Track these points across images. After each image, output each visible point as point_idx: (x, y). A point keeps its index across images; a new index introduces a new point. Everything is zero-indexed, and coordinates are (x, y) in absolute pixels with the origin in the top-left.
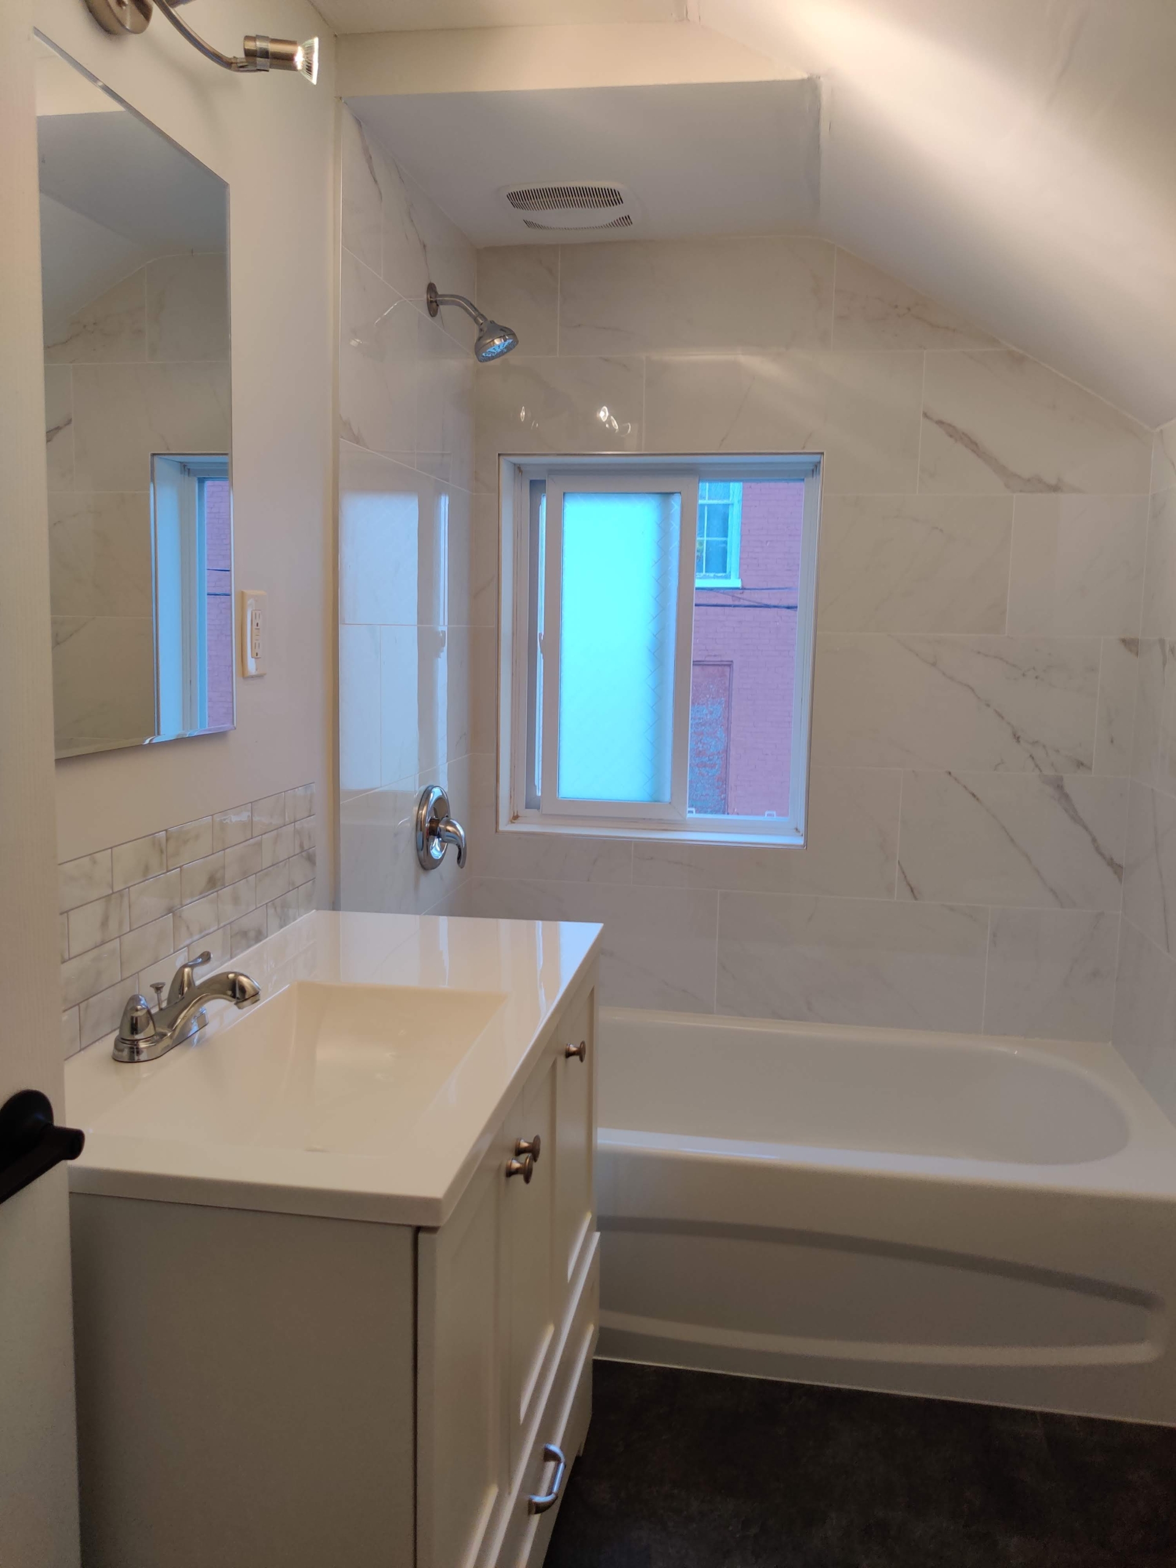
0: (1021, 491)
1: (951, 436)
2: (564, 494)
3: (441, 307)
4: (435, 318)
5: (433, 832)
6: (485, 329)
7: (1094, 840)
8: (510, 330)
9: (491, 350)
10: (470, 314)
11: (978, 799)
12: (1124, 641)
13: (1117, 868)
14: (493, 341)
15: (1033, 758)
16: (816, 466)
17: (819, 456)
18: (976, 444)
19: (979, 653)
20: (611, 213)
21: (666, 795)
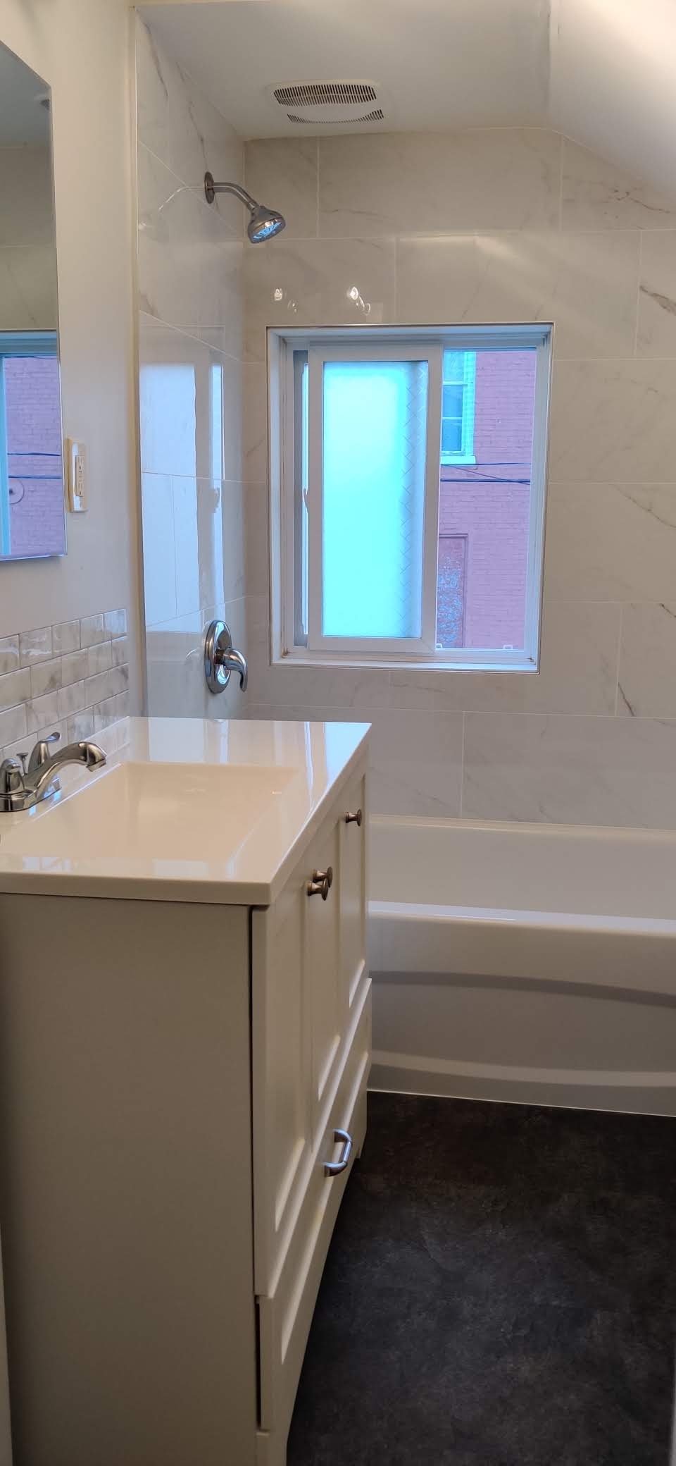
1: (665, 308)
2: (324, 363)
3: (217, 194)
4: (212, 204)
5: (219, 661)
6: (257, 214)
8: (279, 215)
9: (262, 232)
10: (243, 200)
14: (264, 224)
16: (546, 337)
17: (548, 326)
20: (366, 108)
21: (418, 633)
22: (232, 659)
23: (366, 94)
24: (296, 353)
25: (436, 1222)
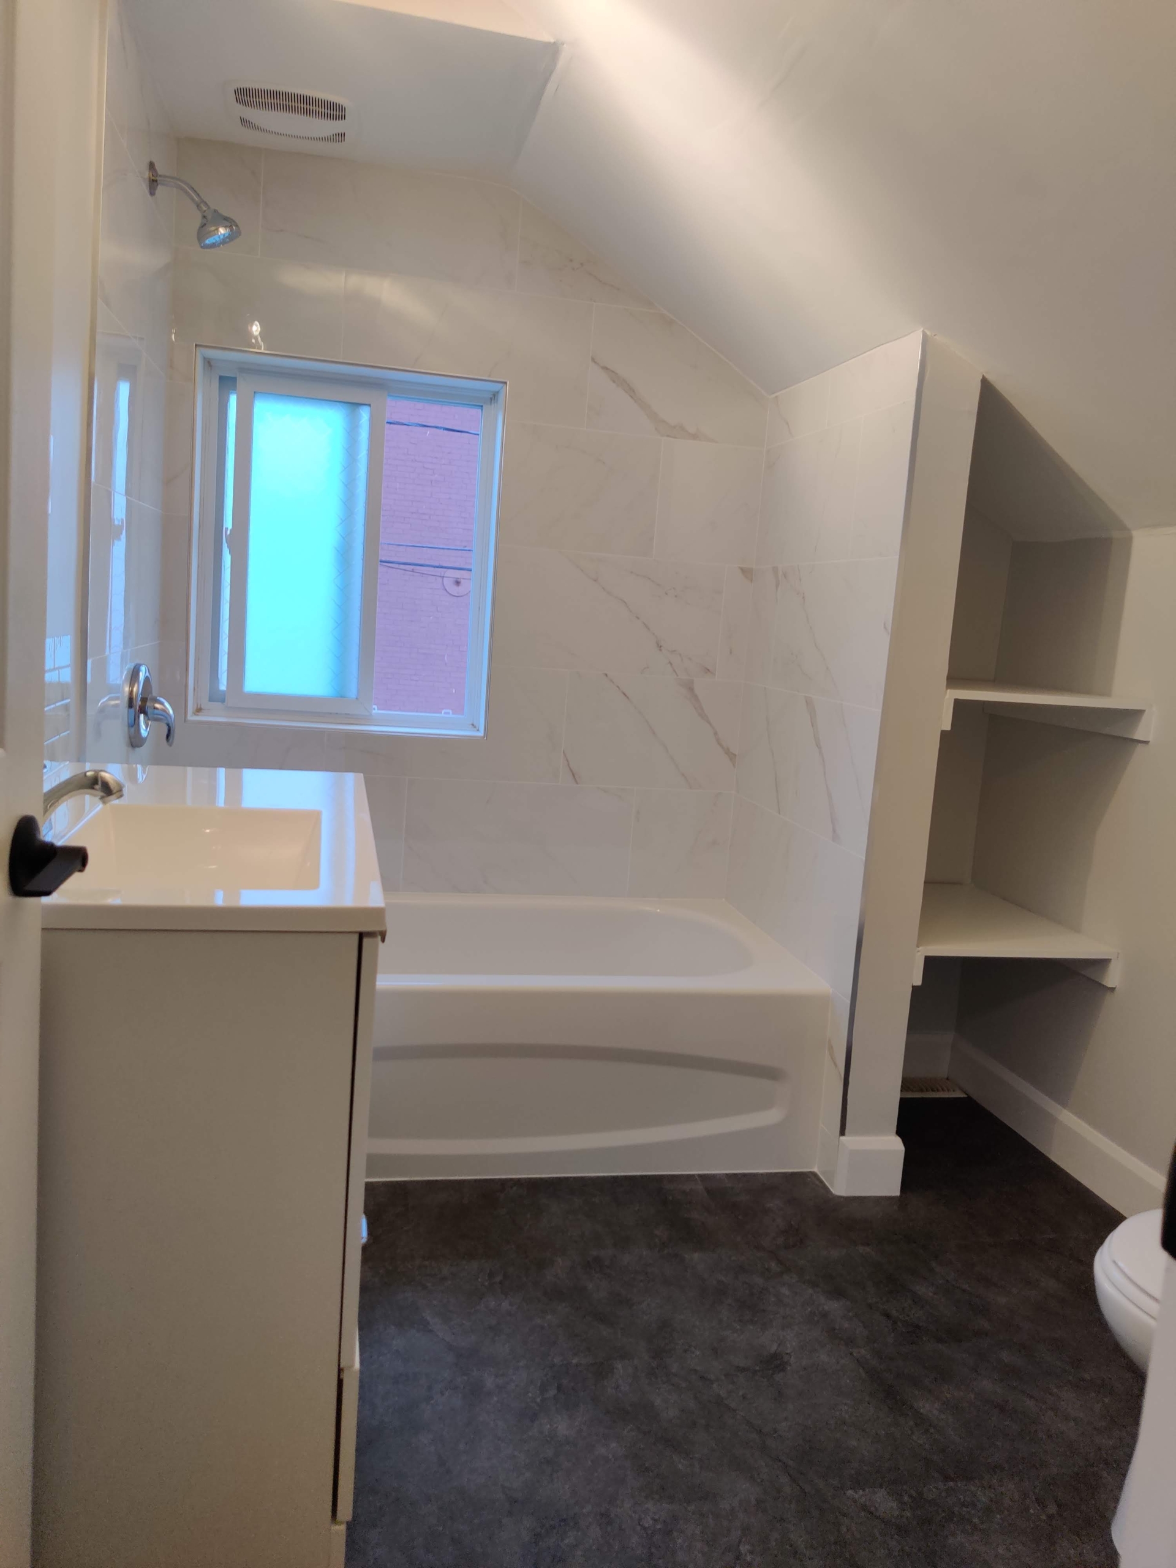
0: (668, 436)
1: (614, 382)
2: (255, 393)
3: (159, 187)
4: (153, 197)
5: (142, 710)
6: (209, 217)
7: (716, 734)
8: (234, 221)
9: (214, 237)
10: (193, 199)
11: (628, 698)
12: (742, 569)
13: (732, 756)
14: (217, 229)
15: (671, 664)
16: (494, 395)
17: (501, 385)
18: (634, 391)
19: (632, 572)
20: (330, 127)
21: (352, 691)
22: (157, 709)
23: (334, 111)
24: (221, 378)
25: (435, 1302)
